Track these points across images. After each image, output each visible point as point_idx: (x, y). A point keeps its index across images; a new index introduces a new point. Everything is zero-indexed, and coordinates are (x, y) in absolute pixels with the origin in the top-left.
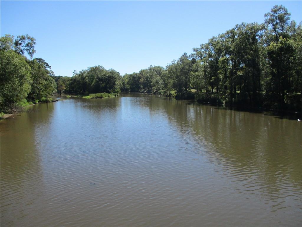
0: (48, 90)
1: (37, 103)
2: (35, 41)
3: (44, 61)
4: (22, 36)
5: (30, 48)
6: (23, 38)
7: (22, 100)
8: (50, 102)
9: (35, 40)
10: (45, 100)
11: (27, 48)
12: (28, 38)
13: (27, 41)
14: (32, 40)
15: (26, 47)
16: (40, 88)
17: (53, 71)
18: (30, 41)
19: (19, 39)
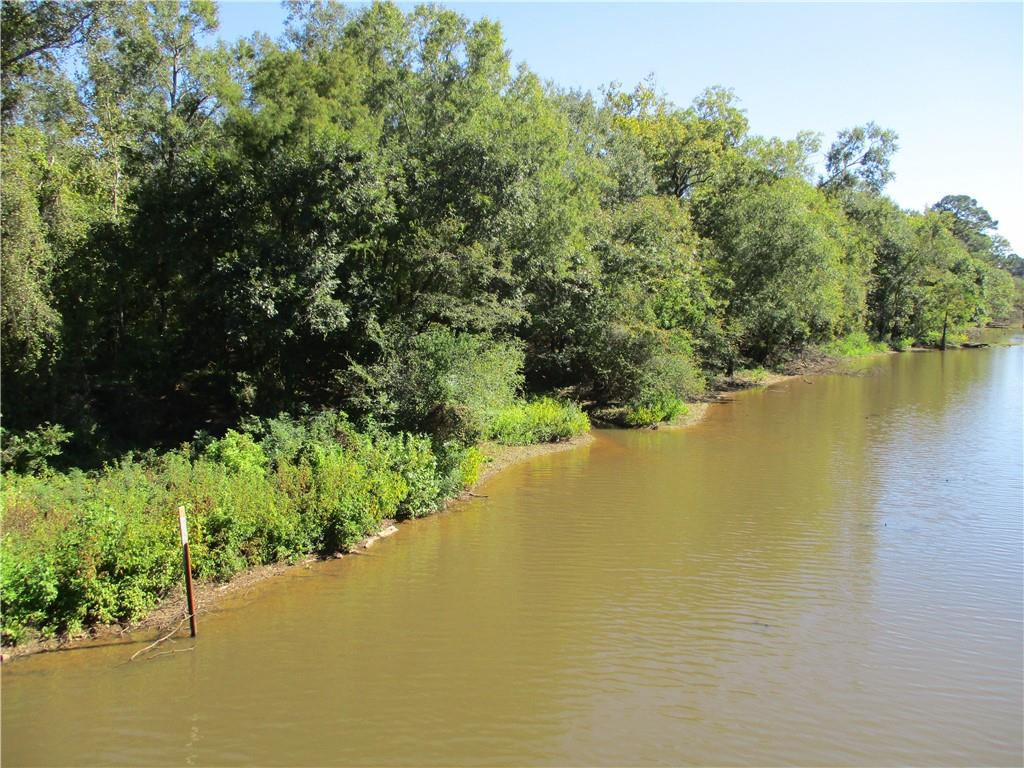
0: (950, 306)
1: (910, 348)
2: (895, 142)
3: (975, 204)
4: (855, 130)
5: (877, 167)
6: (857, 136)
7: (852, 336)
8: (954, 348)
9: (896, 138)
10: (938, 339)
11: (866, 167)
12: (874, 134)
13: (867, 144)
14: (885, 138)
15: (863, 163)
16: (922, 300)
17: (1005, 237)
18: (877, 143)
19: (845, 140)
